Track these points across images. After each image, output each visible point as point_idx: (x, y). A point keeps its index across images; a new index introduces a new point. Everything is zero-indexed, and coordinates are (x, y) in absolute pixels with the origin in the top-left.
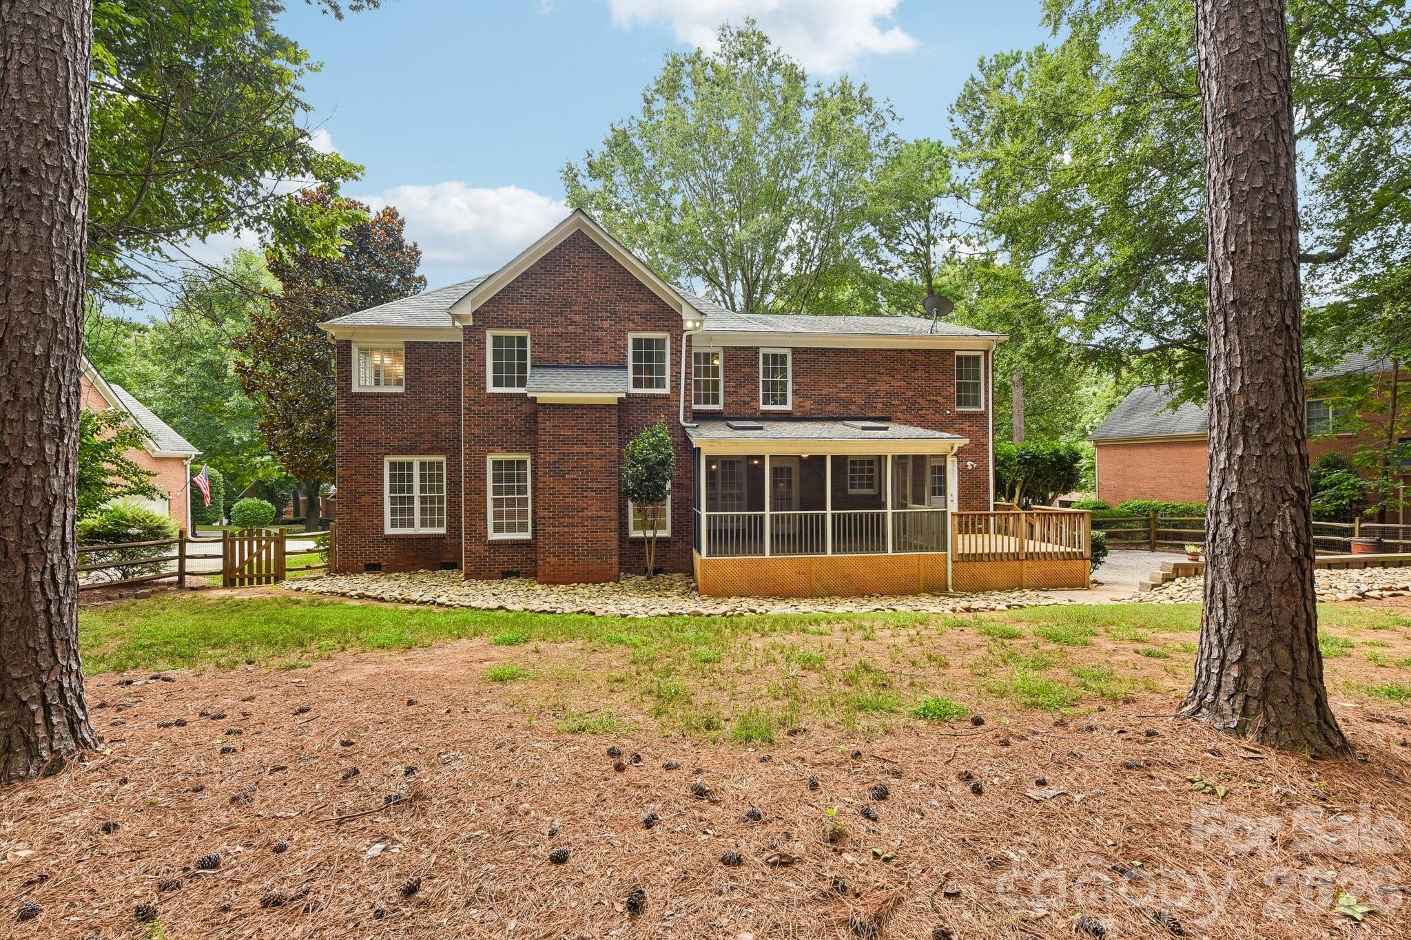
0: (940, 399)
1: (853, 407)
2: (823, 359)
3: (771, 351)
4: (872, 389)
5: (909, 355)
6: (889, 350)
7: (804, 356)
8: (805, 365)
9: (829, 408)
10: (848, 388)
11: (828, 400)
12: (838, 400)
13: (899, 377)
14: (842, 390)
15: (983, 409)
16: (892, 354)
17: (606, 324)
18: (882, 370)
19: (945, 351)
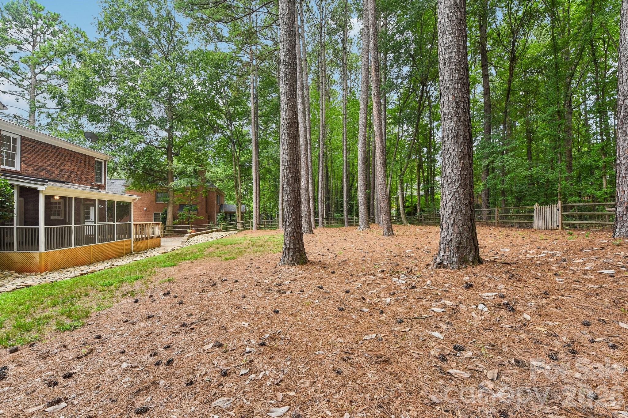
0: (89, 177)
1: (54, 175)
2: (39, 147)
3: (7, 134)
4: (63, 168)
5: (78, 155)
6: (70, 151)
7: (29, 142)
9: (42, 173)
10: (51, 165)
11: (41, 169)
12: (46, 170)
13: (74, 164)
14: (48, 165)
15: (103, 184)
16: (72, 153)
18: (67, 160)
19: (92, 157)
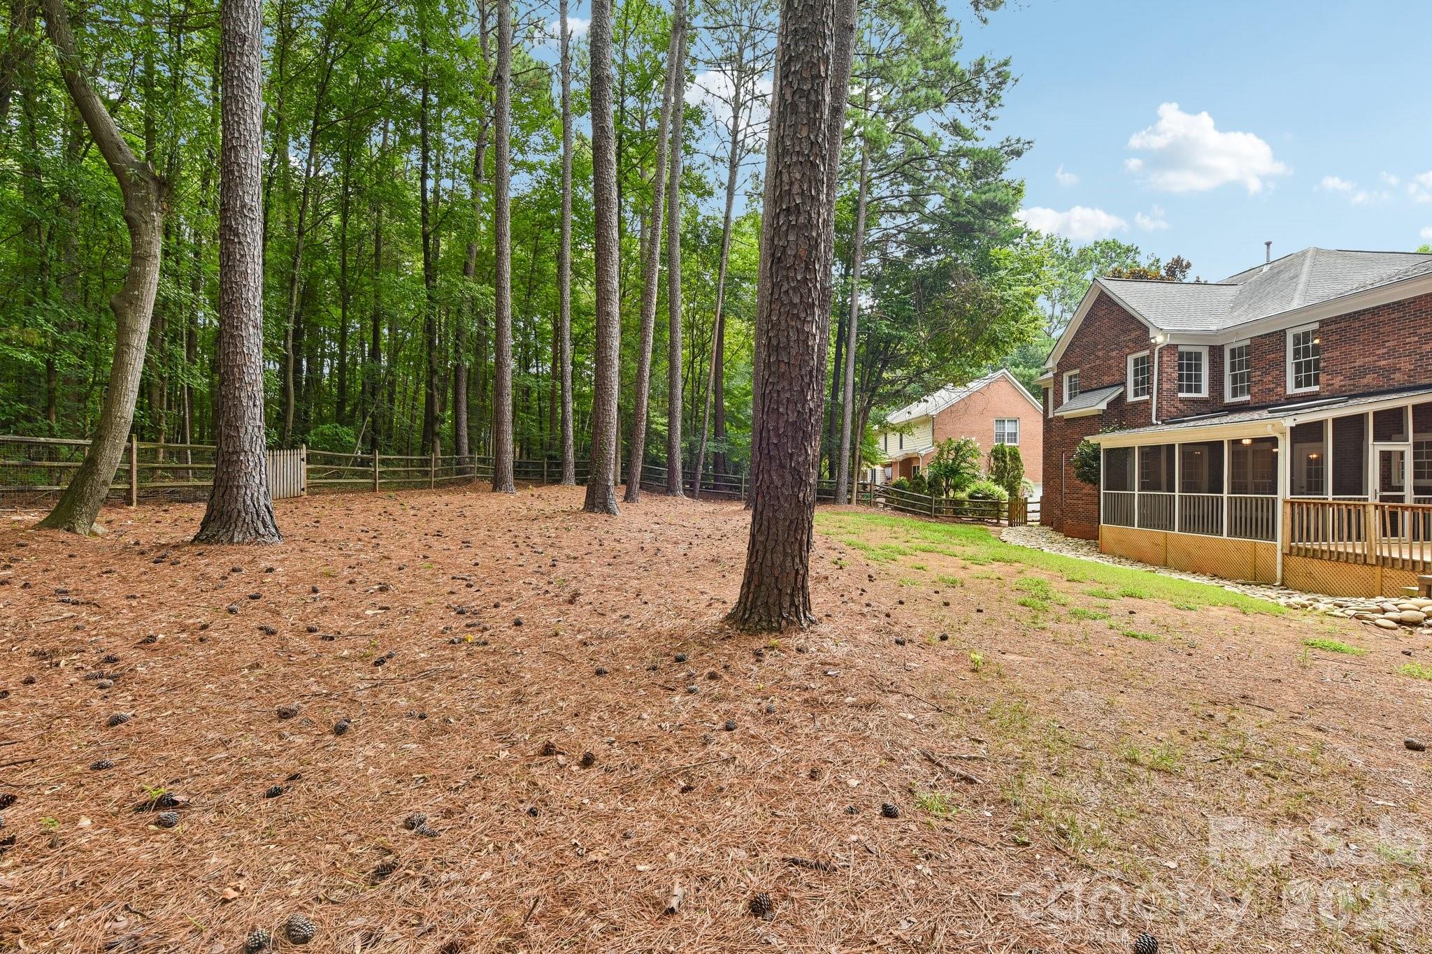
1: (1397, 376)
2: (1357, 324)
3: (1300, 330)
7: (1333, 327)
8: (1335, 337)
9: (1365, 381)
10: (1391, 353)
11: (1363, 372)
17: (1114, 354)
